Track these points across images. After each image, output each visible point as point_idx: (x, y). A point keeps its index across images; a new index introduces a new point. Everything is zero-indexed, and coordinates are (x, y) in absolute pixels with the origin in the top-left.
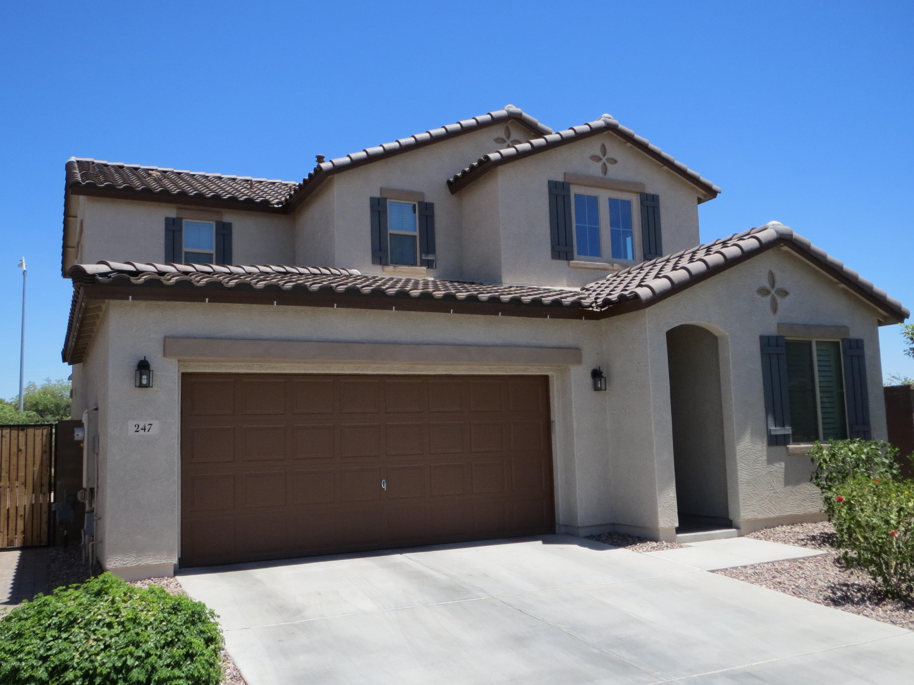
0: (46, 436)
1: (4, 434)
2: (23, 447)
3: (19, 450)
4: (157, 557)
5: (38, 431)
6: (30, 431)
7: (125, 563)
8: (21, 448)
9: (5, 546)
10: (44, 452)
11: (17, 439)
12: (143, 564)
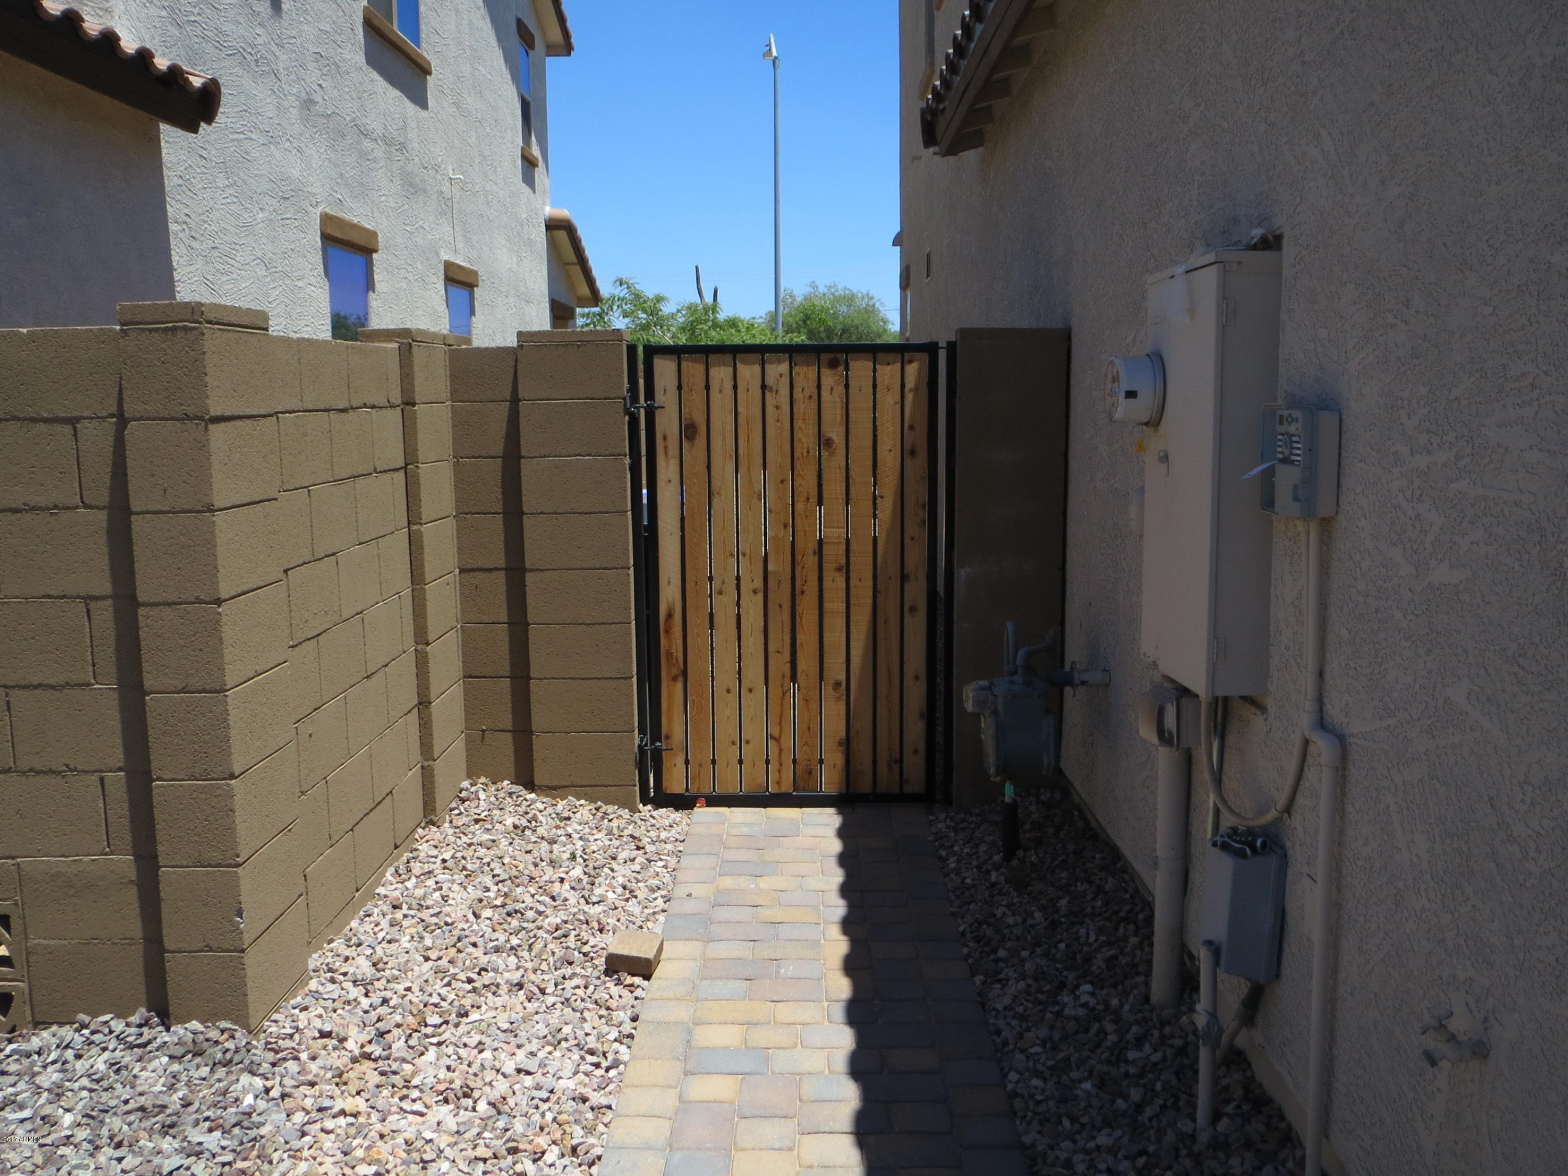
0: (916, 390)
1: (770, 381)
2: (835, 433)
3: (824, 443)
5: (888, 369)
6: (861, 368)
8: (830, 435)
9: (787, 786)
10: (907, 452)
11: (815, 397)
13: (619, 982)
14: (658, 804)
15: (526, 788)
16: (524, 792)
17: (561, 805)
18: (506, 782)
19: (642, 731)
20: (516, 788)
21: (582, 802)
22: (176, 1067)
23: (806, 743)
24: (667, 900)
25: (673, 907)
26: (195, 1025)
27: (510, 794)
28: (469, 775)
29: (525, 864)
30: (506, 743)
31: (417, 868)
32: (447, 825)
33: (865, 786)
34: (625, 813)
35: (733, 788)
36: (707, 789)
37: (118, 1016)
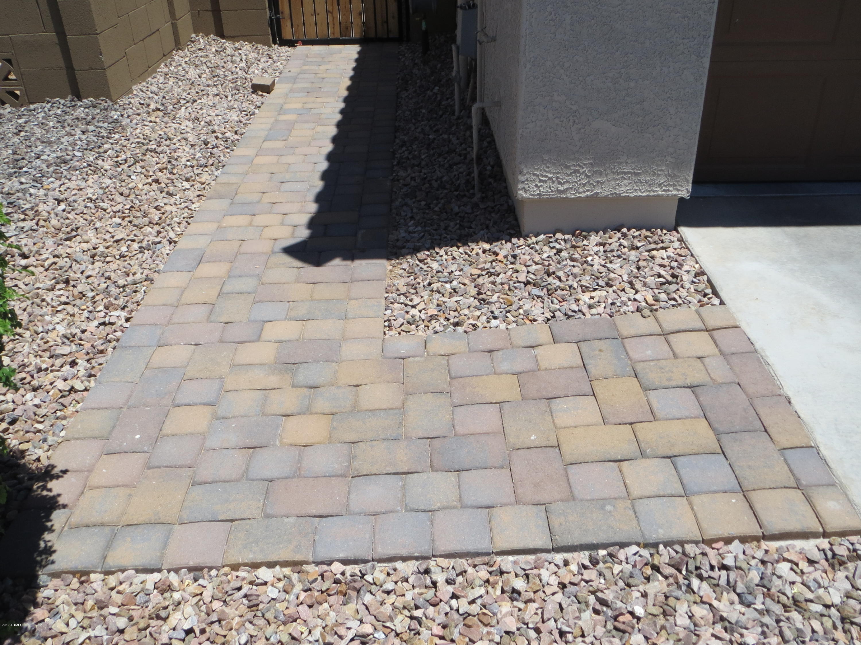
4: (642, 178)
7: (561, 188)
9: (337, 35)
12: (605, 194)
13: (257, 94)
14: (281, 45)
15: (221, 37)
16: (220, 39)
17: (237, 44)
18: (212, 35)
19: (270, 9)
20: (215, 37)
21: (246, 43)
22: (87, 110)
23: (344, 15)
24: (280, 73)
25: (283, 75)
26: (91, 99)
27: (214, 40)
28: (195, 33)
29: (221, 63)
30: (209, 16)
31: (174, 64)
32: (186, 50)
33: (372, 34)
34: (266, 48)
35: (313, 37)
36: (302, 37)
37: (61, 98)
